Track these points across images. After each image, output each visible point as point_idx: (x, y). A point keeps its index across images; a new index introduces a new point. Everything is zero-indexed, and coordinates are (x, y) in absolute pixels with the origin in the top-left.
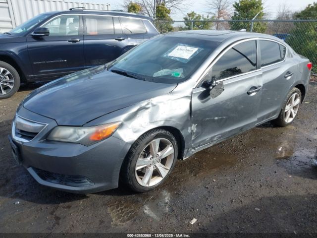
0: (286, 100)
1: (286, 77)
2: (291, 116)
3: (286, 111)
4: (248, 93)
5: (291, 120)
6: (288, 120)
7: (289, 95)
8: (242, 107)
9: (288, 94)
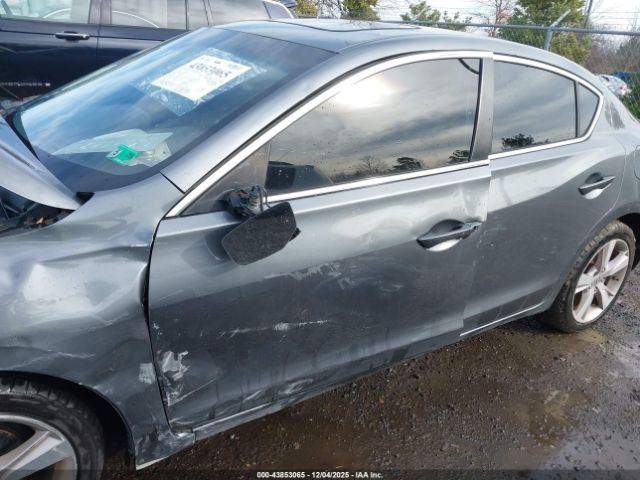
0: (581, 260)
1: (583, 192)
2: (597, 302)
3: (577, 291)
4: (425, 244)
5: (596, 313)
6: (586, 314)
7: (593, 243)
8: (399, 287)
9: (589, 240)
